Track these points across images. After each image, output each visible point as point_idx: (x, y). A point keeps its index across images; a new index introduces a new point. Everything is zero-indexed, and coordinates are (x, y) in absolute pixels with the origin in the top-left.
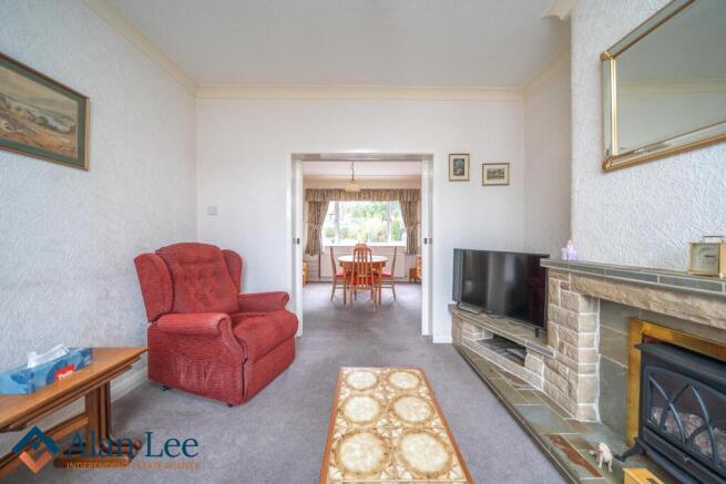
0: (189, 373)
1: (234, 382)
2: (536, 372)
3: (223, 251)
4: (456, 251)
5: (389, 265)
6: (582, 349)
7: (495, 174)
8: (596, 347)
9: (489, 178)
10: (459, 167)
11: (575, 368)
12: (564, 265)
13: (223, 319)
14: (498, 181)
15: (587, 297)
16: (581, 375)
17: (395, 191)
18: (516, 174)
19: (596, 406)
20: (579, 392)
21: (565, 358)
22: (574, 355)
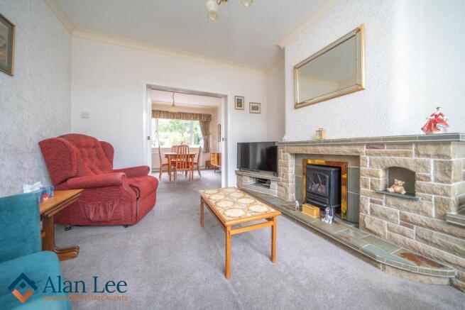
0: (96, 211)
1: (132, 211)
2: (274, 189)
3: (101, 142)
4: (238, 144)
5: (197, 156)
6: (290, 174)
7: (255, 108)
8: (294, 173)
9: (252, 109)
10: (239, 103)
11: (287, 182)
12: (284, 143)
13: (124, 175)
14: (256, 111)
15: (291, 154)
16: (290, 184)
17: (197, 115)
18: (263, 108)
19: (294, 195)
20: (289, 190)
21: (285, 179)
22: (287, 177)
